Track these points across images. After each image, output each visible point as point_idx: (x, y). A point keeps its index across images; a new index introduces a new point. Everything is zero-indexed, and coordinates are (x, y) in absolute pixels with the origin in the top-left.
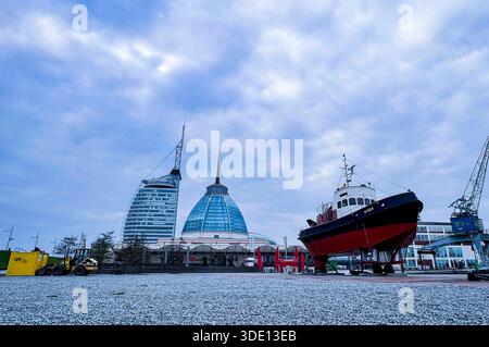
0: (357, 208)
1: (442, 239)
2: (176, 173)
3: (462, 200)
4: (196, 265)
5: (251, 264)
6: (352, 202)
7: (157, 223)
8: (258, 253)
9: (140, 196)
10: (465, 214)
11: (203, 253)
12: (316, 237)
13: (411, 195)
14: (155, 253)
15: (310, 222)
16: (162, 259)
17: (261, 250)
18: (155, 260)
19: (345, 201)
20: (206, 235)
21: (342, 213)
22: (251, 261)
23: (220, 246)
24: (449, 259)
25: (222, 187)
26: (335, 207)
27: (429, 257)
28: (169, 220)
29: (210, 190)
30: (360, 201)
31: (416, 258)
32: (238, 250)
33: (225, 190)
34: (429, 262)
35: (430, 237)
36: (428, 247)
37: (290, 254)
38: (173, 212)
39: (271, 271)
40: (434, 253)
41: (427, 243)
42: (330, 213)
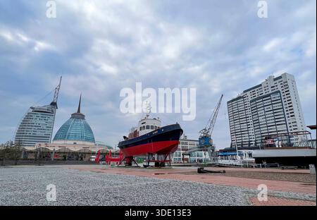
0: (150, 131)
1: (194, 148)
2: (54, 104)
3: (205, 130)
4: (58, 160)
5: (93, 160)
6: (148, 127)
7: (39, 133)
8: (99, 153)
9: (28, 117)
10: (205, 137)
11: (64, 153)
12: (127, 146)
13: (177, 125)
14: (31, 152)
15: (125, 137)
16: (36, 156)
17: (101, 152)
18: (31, 157)
19: (144, 127)
20: (68, 142)
21: (142, 133)
22: (93, 158)
23: (76, 149)
24: (197, 158)
25: (81, 115)
26: (138, 130)
27: (188, 157)
28: (47, 132)
29: (74, 116)
30: (152, 127)
31: (181, 157)
32: (87, 151)
33: (83, 117)
34: (187, 160)
35: (189, 147)
36: (187, 152)
37: (116, 154)
38: (51, 128)
39: (104, 164)
40: (189, 155)
41: (187, 150)
42: (136, 133)
